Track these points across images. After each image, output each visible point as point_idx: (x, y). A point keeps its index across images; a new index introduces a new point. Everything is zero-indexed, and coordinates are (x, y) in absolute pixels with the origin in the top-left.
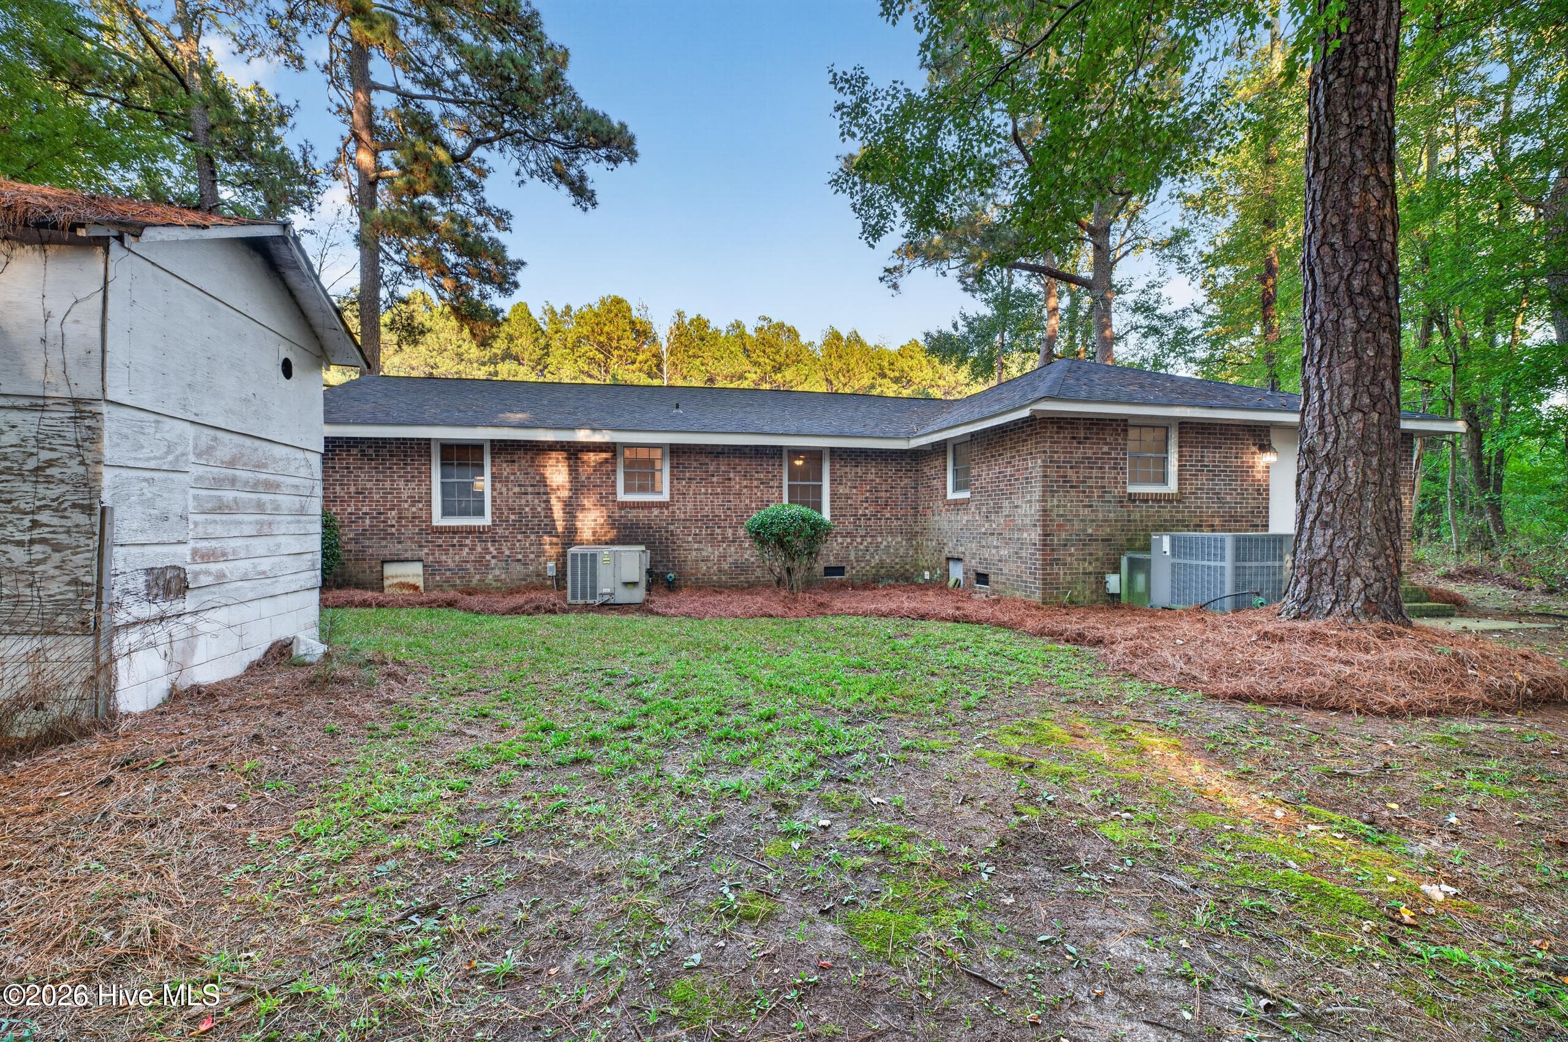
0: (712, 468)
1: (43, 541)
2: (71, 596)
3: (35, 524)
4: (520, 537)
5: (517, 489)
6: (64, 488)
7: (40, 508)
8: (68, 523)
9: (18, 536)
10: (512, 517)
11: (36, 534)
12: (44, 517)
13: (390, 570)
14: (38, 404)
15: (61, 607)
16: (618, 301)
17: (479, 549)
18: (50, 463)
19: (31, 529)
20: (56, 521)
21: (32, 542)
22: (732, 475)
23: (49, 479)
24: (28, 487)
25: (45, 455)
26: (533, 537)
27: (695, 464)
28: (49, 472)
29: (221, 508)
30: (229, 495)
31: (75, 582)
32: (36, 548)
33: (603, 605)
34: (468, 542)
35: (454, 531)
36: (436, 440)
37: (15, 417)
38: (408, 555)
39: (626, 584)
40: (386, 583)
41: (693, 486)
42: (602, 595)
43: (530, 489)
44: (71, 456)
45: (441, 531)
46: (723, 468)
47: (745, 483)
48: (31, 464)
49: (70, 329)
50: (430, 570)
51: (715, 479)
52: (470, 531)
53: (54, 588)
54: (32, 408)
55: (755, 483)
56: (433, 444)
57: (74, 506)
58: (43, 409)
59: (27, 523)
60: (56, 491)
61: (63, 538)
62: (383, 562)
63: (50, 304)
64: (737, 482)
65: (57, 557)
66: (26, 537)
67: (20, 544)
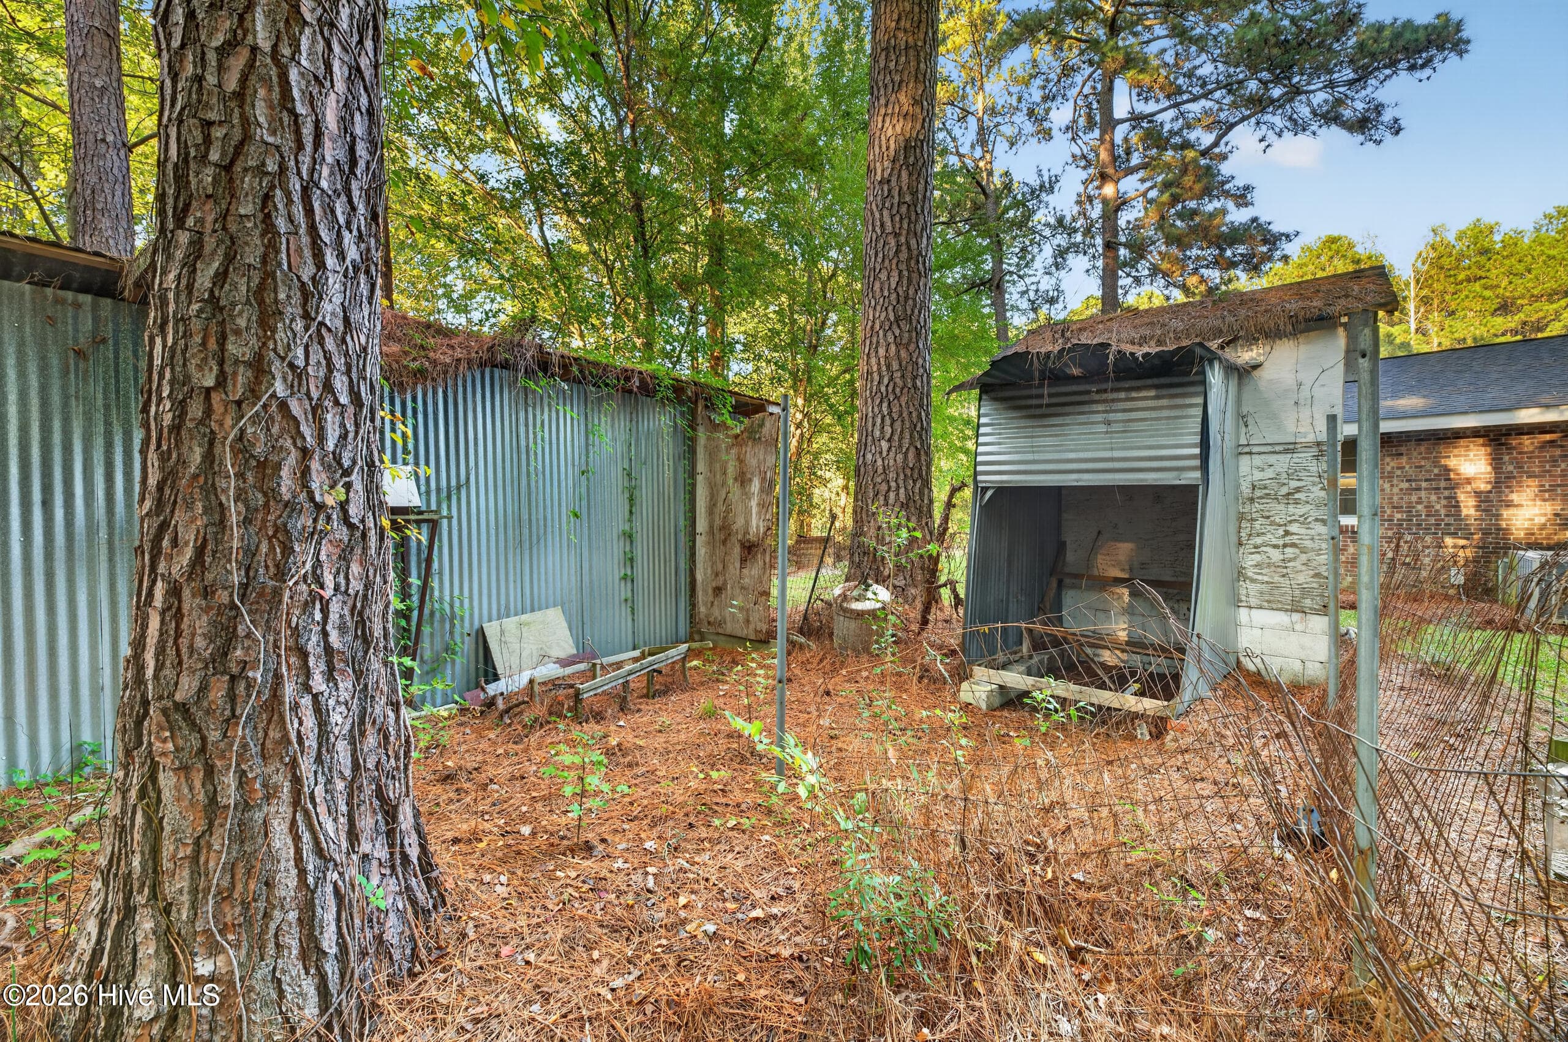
1: (1293, 545)
2: (1315, 585)
3: (1287, 533)
6: (1308, 507)
7: (1291, 522)
8: (1312, 532)
9: (1275, 541)
11: (1288, 539)
12: (1293, 528)
14: (1290, 448)
15: (1305, 592)
16: (1333, 240)
18: (1298, 490)
19: (1284, 536)
20: (1303, 531)
21: (1285, 546)
23: (1297, 502)
24: (1282, 507)
25: (1294, 484)
28: (1297, 496)
31: (1317, 575)
32: (1288, 550)
37: (1272, 459)
44: (1314, 484)
48: (1284, 490)
49: (1318, 392)
53: (1301, 579)
54: (1286, 451)
57: (1317, 520)
58: (1293, 451)
59: (1281, 532)
60: (1302, 510)
61: (1308, 543)
63: (1301, 376)
65: (1304, 558)
66: (1281, 542)
67: (1275, 546)
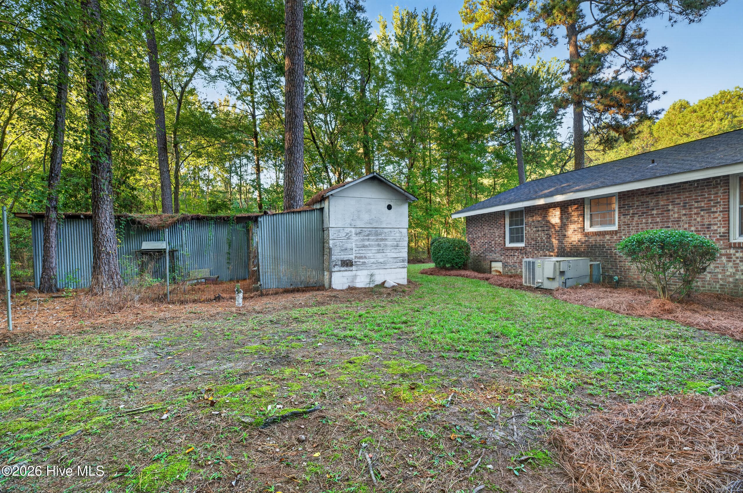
0: (651, 204)
4: (536, 252)
5: (535, 229)
10: (533, 243)
13: (494, 264)
17: (520, 257)
22: (670, 207)
26: (541, 252)
27: (637, 203)
29: (364, 246)
30: (367, 243)
33: (537, 288)
34: (516, 254)
35: (512, 249)
36: (507, 210)
38: (497, 259)
39: (548, 278)
40: (492, 269)
41: (636, 219)
42: (538, 283)
43: (540, 229)
45: (508, 249)
46: (662, 203)
47: (684, 212)
50: (505, 266)
51: (655, 212)
52: (517, 249)
55: (695, 211)
56: (506, 213)
62: (491, 262)
64: (675, 212)
